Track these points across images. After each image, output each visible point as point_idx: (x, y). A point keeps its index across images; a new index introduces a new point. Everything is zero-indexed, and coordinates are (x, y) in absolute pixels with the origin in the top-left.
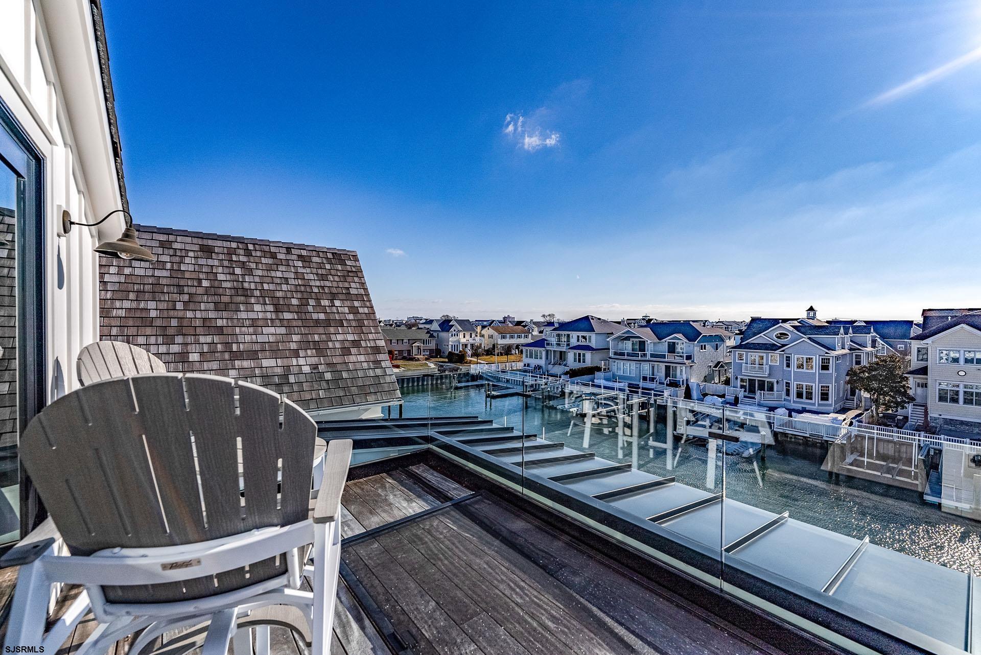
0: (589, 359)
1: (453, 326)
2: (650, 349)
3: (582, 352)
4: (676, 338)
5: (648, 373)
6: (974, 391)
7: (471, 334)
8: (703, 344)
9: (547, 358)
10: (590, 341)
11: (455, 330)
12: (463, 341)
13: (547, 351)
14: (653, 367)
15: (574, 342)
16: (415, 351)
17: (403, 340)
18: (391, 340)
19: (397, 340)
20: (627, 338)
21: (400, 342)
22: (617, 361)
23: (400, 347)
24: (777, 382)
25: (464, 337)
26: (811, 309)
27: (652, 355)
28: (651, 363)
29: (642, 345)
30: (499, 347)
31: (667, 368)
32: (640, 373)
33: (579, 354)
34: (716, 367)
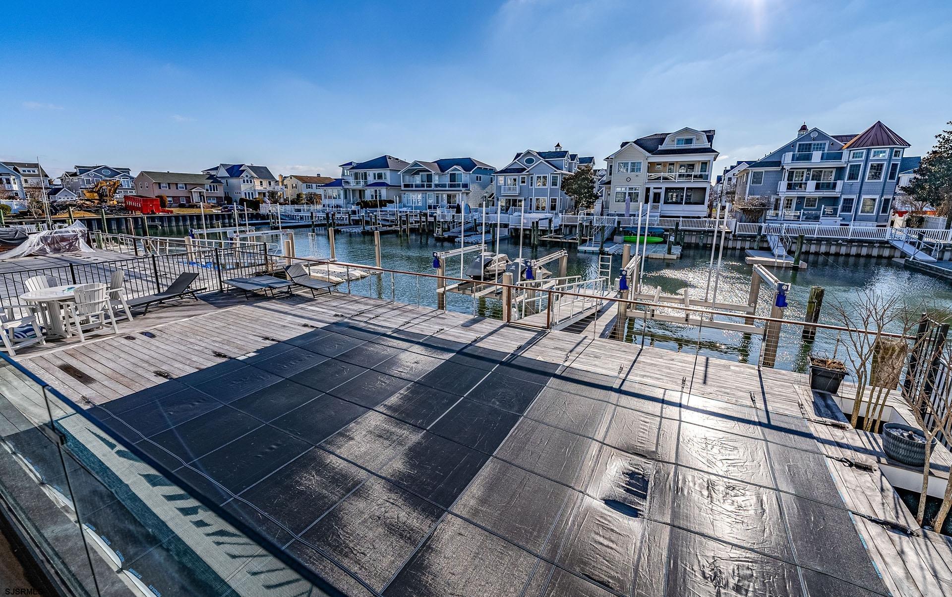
0: (384, 193)
1: (243, 171)
2: (436, 180)
3: (378, 188)
4: (456, 170)
5: (431, 201)
6: (633, 191)
7: (270, 183)
8: (479, 175)
9: (346, 197)
10: (385, 178)
11: (247, 176)
12: (258, 188)
13: (346, 191)
14: (438, 197)
15: (371, 179)
16: (196, 198)
17: (177, 184)
18: (159, 184)
19: (169, 184)
20: (417, 173)
21: (173, 187)
22: (407, 193)
23: (173, 192)
24: (525, 200)
25: (261, 184)
26: (558, 145)
27: (436, 186)
28: (435, 192)
29: (429, 178)
30: (304, 197)
31: (449, 196)
32: (426, 202)
33: (376, 191)
34: (490, 197)
